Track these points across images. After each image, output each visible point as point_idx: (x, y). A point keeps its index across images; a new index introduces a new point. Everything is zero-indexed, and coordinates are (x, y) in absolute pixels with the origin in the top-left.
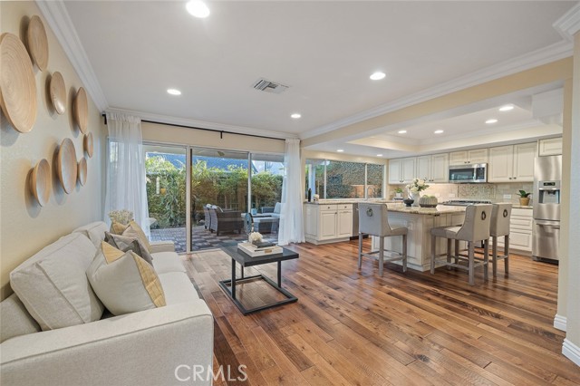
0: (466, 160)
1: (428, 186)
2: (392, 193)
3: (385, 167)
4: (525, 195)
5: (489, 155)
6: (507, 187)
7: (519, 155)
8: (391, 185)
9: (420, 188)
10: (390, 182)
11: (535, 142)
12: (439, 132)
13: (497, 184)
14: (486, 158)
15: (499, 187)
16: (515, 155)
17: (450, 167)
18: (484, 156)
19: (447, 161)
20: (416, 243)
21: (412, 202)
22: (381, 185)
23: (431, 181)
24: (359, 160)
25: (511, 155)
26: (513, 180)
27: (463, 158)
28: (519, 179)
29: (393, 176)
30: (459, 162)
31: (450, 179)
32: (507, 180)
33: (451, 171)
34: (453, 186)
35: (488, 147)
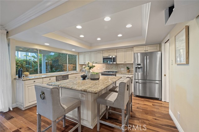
0: (109, 54)
1: (94, 66)
2: (81, 68)
3: (77, 56)
4: (128, 69)
5: (117, 52)
6: (122, 65)
7: (127, 53)
8: (80, 65)
9: (90, 68)
10: (80, 63)
11: (132, 47)
12: (99, 39)
13: (119, 64)
14: (116, 53)
15: (120, 65)
16: (126, 53)
17: (103, 57)
18: (115, 53)
19: (102, 54)
20: (88, 109)
21: (86, 76)
22: (76, 64)
23: (96, 63)
24: (64, 52)
25: (124, 53)
26: (125, 63)
27: (108, 53)
28: (127, 62)
29: (81, 60)
30: (106, 55)
31: (104, 62)
32: (123, 63)
33: (104, 59)
34: (104, 65)
35: (116, 49)
